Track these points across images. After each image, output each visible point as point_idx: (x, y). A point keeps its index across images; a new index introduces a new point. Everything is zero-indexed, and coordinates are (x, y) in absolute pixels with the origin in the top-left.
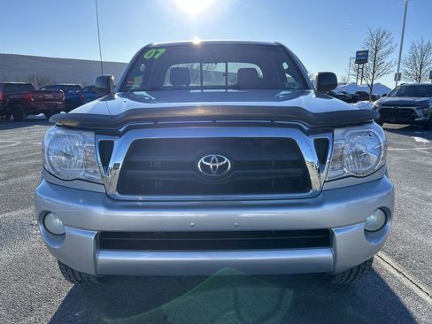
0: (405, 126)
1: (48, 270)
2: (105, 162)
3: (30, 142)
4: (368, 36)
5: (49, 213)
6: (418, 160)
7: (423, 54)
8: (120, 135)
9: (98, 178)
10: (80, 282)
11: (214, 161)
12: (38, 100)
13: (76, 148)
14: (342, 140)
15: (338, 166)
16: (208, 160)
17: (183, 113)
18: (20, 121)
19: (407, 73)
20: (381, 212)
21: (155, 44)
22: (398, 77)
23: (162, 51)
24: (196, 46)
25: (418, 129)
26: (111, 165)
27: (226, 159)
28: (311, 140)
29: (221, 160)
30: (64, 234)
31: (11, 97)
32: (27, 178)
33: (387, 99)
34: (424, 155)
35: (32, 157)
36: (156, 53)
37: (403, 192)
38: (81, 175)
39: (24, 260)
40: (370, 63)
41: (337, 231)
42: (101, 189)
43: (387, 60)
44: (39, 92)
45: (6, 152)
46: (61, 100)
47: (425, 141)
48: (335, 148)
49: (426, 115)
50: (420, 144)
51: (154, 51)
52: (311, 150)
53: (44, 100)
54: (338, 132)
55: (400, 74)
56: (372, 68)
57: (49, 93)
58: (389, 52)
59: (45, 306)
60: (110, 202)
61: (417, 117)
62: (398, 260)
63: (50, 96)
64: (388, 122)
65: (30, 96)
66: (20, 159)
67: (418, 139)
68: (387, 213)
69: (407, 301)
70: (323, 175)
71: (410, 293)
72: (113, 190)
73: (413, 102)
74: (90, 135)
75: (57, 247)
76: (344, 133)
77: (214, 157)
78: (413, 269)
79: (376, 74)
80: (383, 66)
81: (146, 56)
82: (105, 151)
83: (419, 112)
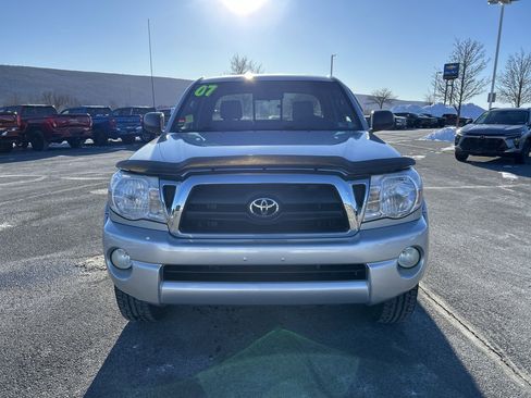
0: (492, 159)
1: (100, 309)
2: (169, 204)
3: (57, 176)
4: (455, 48)
5: (116, 249)
6: (500, 199)
7: (523, 71)
8: (182, 180)
9: (162, 218)
10: (136, 318)
11: (264, 204)
12: (61, 126)
13: (138, 191)
14: (379, 185)
15: (374, 209)
16: (258, 203)
17: (233, 163)
18: (40, 150)
19: (503, 92)
20: (415, 250)
21: (205, 78)
22: (492, 98)
23: (213, 87)
24: (249, 81)
25: (508, 163)
26: (173, 207)
27: (275, 203)
28: (350, 185)
29: (270, 203)
30: (131, 267)
31: (30, 122)
32: (62, 217)
33: (472, 127)
34: (508, 194)
35: (63, 194)
36: (208, 89)
37: (473, 235)
38: (146, 215)
39: (75, 299)
40: (458, 81)
41: (373, 266)
42: (165, 228)
43: (478, 78)
44: (61, 116)
45: (32, 188)
46: (88, 126)
47: (514, 177)
48: (371, 192)
49: (517, 147)
50: (506, 181)
51: (205, 87)
52: (349, 195)
53: (68, 125)
54: (375, 179)
55: (494, 95)
56: (460, 87)
57: (74, 117)
58: (480, 68)
59: (103, 340)
60: (173, 239)
61: (508, 148)
62: (450, 303)
63: (74, 121)
64: (474, 155)
65: (52, 120)
66: (49, 196)
67: (505, 175)
68: (420, 251)
69: (452, 339)
70: (360, 217)
71: (456, 331)
72: (175, 229)
73: (502, 130)
74: (155, 180)
75: (125, 280)
76: (380, 180)
77: (264, 200)
78: (464, 312)
79: (464, 94)
80: (473, 85)
81: (197, 93)
82: (169, 195)
83: (509, 143)
